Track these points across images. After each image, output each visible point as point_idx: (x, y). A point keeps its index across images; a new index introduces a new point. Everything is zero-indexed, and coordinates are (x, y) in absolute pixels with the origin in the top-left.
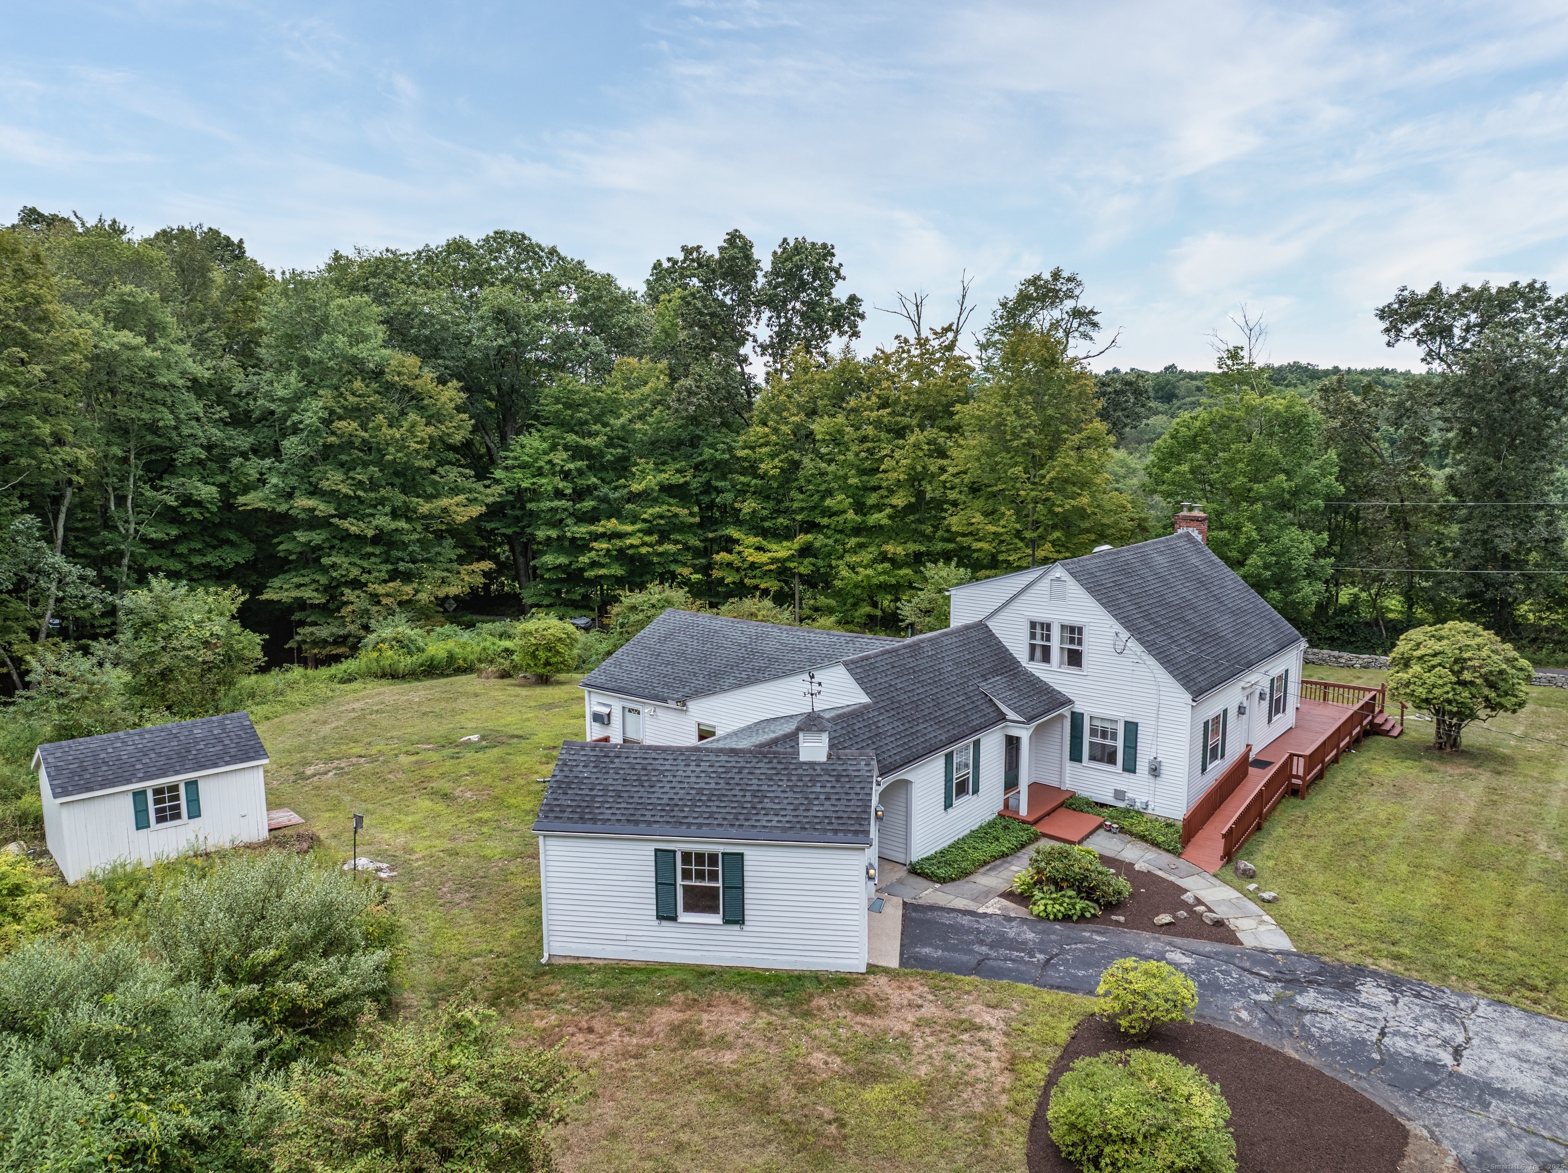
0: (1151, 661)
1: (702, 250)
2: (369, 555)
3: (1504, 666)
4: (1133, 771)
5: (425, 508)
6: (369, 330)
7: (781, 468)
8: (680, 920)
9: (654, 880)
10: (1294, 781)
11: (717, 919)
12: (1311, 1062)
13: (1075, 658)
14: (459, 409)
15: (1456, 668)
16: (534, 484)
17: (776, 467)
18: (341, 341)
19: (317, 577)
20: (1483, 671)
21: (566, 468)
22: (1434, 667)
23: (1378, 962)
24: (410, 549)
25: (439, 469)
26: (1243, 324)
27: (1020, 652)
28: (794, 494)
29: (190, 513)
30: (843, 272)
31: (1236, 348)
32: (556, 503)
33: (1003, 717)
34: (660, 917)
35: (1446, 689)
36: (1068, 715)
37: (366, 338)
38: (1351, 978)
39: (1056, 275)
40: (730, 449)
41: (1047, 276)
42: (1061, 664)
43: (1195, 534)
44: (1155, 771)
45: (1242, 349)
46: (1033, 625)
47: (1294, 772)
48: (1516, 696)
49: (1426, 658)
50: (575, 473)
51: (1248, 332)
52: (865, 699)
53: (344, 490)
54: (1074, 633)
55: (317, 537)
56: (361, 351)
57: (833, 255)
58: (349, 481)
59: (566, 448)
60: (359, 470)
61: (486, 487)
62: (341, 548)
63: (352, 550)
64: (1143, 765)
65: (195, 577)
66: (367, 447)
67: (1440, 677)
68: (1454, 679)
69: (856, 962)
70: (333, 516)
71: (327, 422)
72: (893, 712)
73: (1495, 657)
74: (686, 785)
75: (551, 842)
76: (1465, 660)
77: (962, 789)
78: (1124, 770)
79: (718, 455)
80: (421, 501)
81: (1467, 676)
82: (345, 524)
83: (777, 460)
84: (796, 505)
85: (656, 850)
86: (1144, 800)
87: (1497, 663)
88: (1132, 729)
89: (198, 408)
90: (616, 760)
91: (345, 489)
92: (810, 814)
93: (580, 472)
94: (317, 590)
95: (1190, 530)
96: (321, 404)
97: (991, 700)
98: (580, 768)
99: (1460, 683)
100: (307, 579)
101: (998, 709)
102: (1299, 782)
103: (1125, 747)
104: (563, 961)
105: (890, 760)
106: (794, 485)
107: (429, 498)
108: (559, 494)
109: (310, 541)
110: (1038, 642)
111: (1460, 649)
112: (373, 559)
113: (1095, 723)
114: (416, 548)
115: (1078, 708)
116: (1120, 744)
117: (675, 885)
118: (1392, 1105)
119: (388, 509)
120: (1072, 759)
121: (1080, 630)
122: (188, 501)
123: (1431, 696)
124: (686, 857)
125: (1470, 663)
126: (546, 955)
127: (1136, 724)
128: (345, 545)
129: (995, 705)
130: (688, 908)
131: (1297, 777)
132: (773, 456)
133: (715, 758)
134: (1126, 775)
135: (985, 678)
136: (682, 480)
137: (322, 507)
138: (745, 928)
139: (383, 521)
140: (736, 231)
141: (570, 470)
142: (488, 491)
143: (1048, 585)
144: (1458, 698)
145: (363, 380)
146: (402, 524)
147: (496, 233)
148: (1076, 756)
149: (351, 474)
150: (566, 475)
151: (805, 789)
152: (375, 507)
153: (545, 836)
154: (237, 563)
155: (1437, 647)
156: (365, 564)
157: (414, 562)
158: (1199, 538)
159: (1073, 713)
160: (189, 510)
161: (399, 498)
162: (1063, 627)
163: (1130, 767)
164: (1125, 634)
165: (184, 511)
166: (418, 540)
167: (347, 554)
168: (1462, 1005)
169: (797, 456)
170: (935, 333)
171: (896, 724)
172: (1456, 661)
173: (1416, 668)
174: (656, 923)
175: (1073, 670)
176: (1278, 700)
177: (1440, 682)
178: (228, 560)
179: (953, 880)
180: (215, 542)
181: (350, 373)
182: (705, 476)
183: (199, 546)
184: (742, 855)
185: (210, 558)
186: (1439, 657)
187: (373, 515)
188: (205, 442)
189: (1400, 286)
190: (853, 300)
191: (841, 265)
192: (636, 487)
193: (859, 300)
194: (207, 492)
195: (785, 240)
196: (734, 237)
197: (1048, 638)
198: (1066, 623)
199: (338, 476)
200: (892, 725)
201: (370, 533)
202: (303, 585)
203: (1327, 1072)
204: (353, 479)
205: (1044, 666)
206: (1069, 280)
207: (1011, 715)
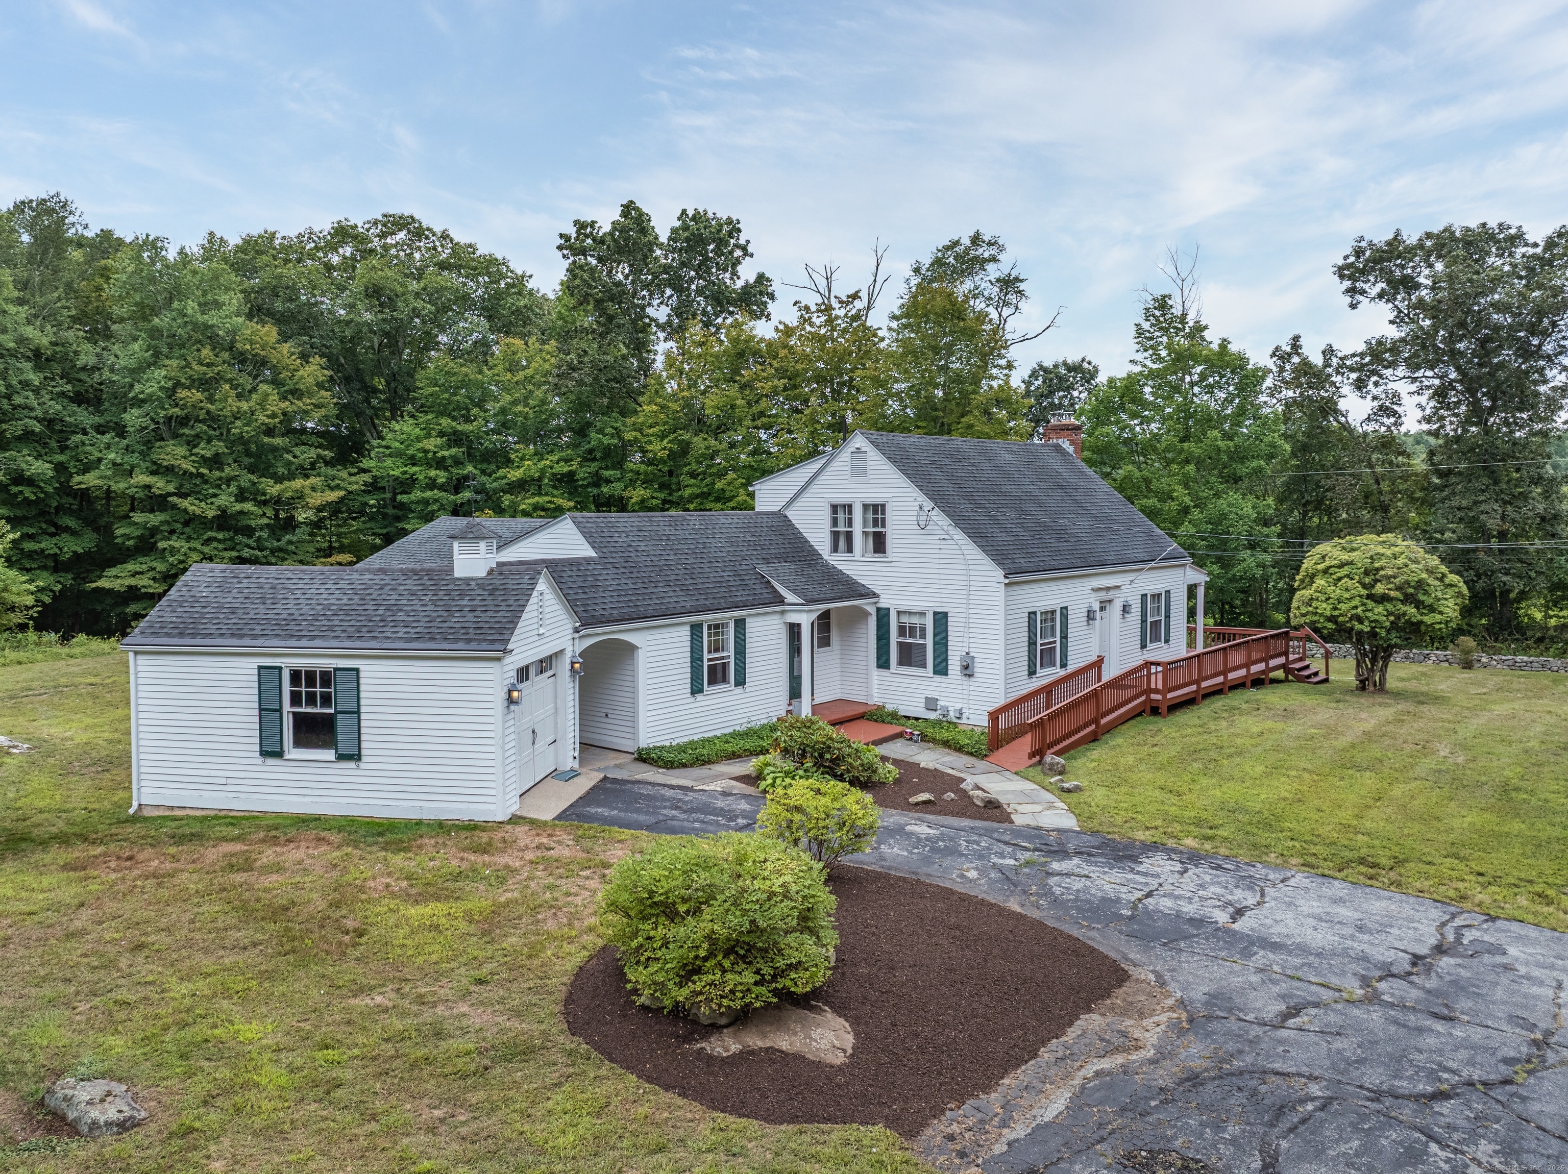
0: (959, 536)
1: (597, 225)
2: (210, 540)
3: (1424, 576)
4: (945, 673)
5: (273, 489)
6: (224, 298)
7: (670, 450)
8: (287, 756)
9: (256, 705)
10: (1153, 696)
11: (330, 755)
12: (1035, 914)
13: (879, 544)
14: (320, 385)
15: (1367, 580)
16: (405, 473)
17: (665, 449)
18: (191, 306)
19: (154, 564)
20: (1397, 581)
21: (439, 455)
22: (1340, 579)
23: (1181, 842)
24: (257, 534)
25: (295, 449)
26: (1175, 275)
27: (820, 541)
28: (686, 480)
29: (21, 492)
30: (750, 249)
31: (1164, 297)
32: (428, 494)
33: (781, 601)
34: (264, 754)
35: (1356, 602)
36: (872, 610)
37: (218, 305)
38: (1136, 852)
39: (976, 240)
40: (618, 433)
41: (966, 241)
42: (865, 552)
43: (1066, 445)
44: (967, 670)
45: (1170, 297)
46: (835, 508)
47: (1153, 686)
48: (1441, 613)
49: (1331, 571)
50: (449, 461)
51: (1180, 283)
52: (591, 553)
53: (184, 466)
54: (877, 511)
55: (155, 519)
56: (212, 318)
57: (739, 230)
58: (193, 458)
59: (441, 434)
60: (202, 445)
61: (351, 475)
62: (183, 533)
63: (195, 536)
64: (954, 665)
65: (28, 566)
66: (212, 419)
67: (1347, 590)
68: (1364, 592)
69: (492, 807)
70: (170, 494)
71: (171, 393)
72: (623, 570)
73: (1413, 566)
74: (313, 602)
75: (142, 660)
76: (1377, 570)
77: (718, 675)
78: (935, 673)
79: (606, 441)
80: (271, 482)
81: (1380, 589)
82: (185, 503)
83: (666, 441)
84: (687, 492)
85: (260, 668)
86: (958, 706)
87: (1417, 573)
88: (941, 619)
89: (35, 378)
90: (245, 581)
91: (186, 465)
92: (446, 625)
93: (458, 462)
94: (154, 579)
95: (1060, 441)
96: (164, 373)
97: (769, 582)
98: (200, 589)
99: (1370, 597)
100: (144, 567)
101: (776, 591)
102: (1159, 697)
103: (935, 643)
104: (156, 813)
105: (602, 612)
106: (686, 469)
107: (279, 479)
108: (432, 484)
109: (147, 523)
110: (842, 528)
111: (1371, 557)
112: (215, 544)
113: (905, 619)
114: (264, 534)
115: (883, 604)
116: (929, 641)
117: (280, 710)
118: (1118, 951)
119: (233, 489)
120: (879, 666)
121: (883, 506)
122: (19, 478)
123: (1336, 613)
124: (295, 676)
125: (1382, 573)
126: (135, 804)
127: (945, 615)
128: (187, 530)
129: (773, 587)
130: (299, 743)
131: (1157, 691)
132: (662, 437)
133: (358, 577)
134: (938, 678)
135: (767, 561)
136: (566, 469)
137: (161, 484)
138: (362, 765)
139: (225, 499)
140: (631, 202)
141: (443, 458)
142: (353, 479)
143: (848, 459)
144: (1369, 614)
145: (214, 349)
146: (249, 506)
147: (385, 216)
148: (883, 663)
149: (195, 451)
150: (440, 463)
151: (450, 603)
152: (219, 487)
153: (136, 653)
154: (75, 552)
155: (1345, 557)
156: (206, 550)
157: (261, 550)
158: (1071, 450)
159: (878, 609)
160: (20, 488)
161: (245, 479)
162: (865, 507)
163: (941, 669)
164: (928, 504)
165: (15, 489)
166: (267, 525)
167: (189, 539)
168: (1271, 877)
169: (687, 437)
170: (841, 302)
171: (624, 581)
172: (1367, 573)
173: (1320, 582)
174: (260, 761)
175: (878, 558)
176: (1155, 624)
177: (1347, 595)
178: (66, 549)
179: (684, 766)
180: (53, 530)
181: (200, 342)
182: (594, 466)
183: (32, 531)
184: (357, 670)
185: (47, 545)
186: (1346, 568)
187: (215, 495)
188: (40, 415)
189: (1356, 236)
190: (761, 278)
191: (748, 242)
192: (515, 474)
193: (768, 280)
194: (40, 468)
195: (684, 212)
196: (628, 209)
197: (850, 523)
198: (868, 501)
199: (181, 451)
200: (618, 582)
201: (211, 514)
202: (142, 573)
203: (1050, 923)
204: (196, 455)
205: (847, 556)
206: (990, 244)
207: (790, 597)
